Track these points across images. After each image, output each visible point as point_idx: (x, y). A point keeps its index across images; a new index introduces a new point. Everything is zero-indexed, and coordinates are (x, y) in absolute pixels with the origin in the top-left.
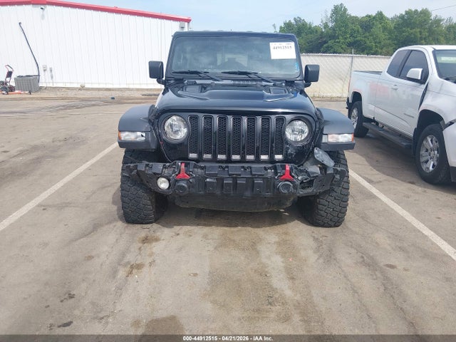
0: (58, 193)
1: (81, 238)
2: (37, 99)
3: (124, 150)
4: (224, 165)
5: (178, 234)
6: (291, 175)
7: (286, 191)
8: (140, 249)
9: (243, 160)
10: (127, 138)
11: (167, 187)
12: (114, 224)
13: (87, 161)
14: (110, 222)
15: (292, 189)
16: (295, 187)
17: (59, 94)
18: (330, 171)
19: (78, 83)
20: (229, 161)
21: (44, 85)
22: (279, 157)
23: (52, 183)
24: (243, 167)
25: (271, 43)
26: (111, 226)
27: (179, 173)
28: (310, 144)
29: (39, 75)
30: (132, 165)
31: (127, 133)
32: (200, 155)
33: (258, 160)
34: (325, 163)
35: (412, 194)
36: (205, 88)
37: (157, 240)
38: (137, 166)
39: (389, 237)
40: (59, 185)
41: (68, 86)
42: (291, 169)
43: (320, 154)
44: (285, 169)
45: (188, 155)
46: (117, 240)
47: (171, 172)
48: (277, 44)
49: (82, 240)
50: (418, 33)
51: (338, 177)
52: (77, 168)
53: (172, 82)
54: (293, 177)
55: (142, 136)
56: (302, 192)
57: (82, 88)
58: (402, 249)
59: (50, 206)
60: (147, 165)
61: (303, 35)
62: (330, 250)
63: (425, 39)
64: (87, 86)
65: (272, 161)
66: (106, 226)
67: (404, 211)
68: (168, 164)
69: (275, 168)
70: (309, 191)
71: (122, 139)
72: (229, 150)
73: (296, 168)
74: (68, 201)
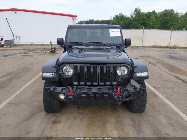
0: (17, 97)
1: (25, 121)
2: (13, 50)
3: (44, 81)
4: (89, 87)
5: (69, 119)
6: (120, 92)
7: (118, 100)
8: (51, 127)
9: (98, 85)
10: (45, 75)
11: (64, 98)
12: (41, 113)
13: (31, 80)
14: (39, 113)
15: (121, 99)
16: (122, 98)
17: (23, 48)
18: (138, 90)
19: (30, 43)
20: (92, 85)
21: (16, 44)
22: (115, 83)
23: (15, 91)
24: (98, 88)
25: (110, 30)
26: (39, 114)
27: (69, 92)
28: (129, 77)
29: (14, 40)
30: (48, 88)
31: (45, 73)
32: (79, 83)
33: (105, 85)
34: (136, 86)
35: (173, 94)
36: (81, 51)
37: (59, 122)
38: (50, 88)
39: (165, 118)
40: (18, 92)
41: (26, 44)
42: (120, 89)
43: (133, 82)
44: (118, 89)
45: (73, 83)
46: (41, 122)
47: (65, 92)
48: (113, 30)
49: (25, 122)
50: (170, 19)
51: (141, 92)
52: (27, 83)
53: (67, 47)
54: (121, 93)
55: (52, 74)
56: (125, 100)
57: (32, 45)
58: (171, 124)
59: (12, 104)
60: (54, 88)
61: (123, 20)
62: (139, 126)
63: (172, 21)
64: (34, 44)
65: (112, 85)
66: (37, 115)
67: (171, 104)
68: (64, 88)
69: (113, 89)
70: (129, 99)
71: (44, 76)
72: (92, 80)
73: (122, 88)
74: (21, 101)
